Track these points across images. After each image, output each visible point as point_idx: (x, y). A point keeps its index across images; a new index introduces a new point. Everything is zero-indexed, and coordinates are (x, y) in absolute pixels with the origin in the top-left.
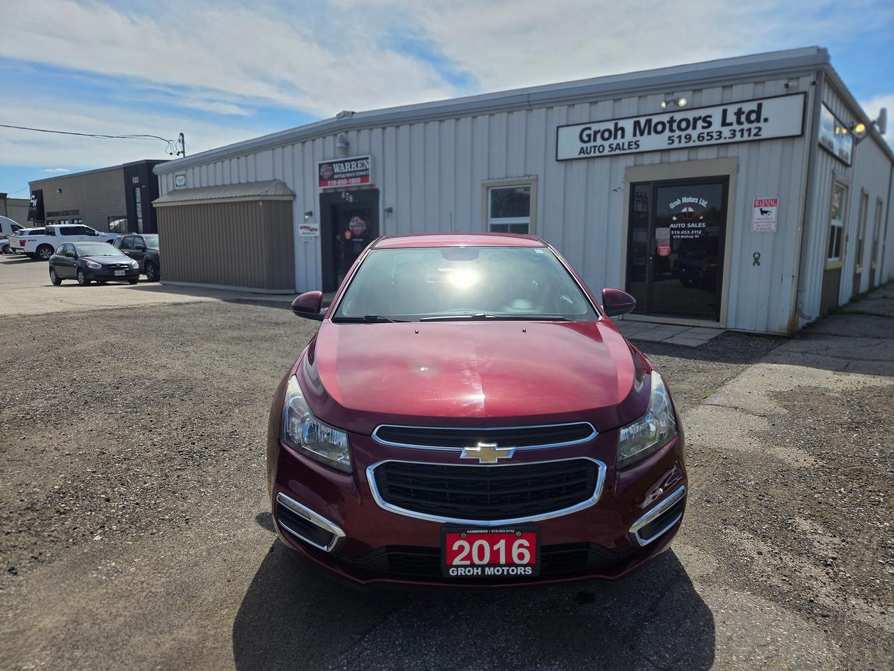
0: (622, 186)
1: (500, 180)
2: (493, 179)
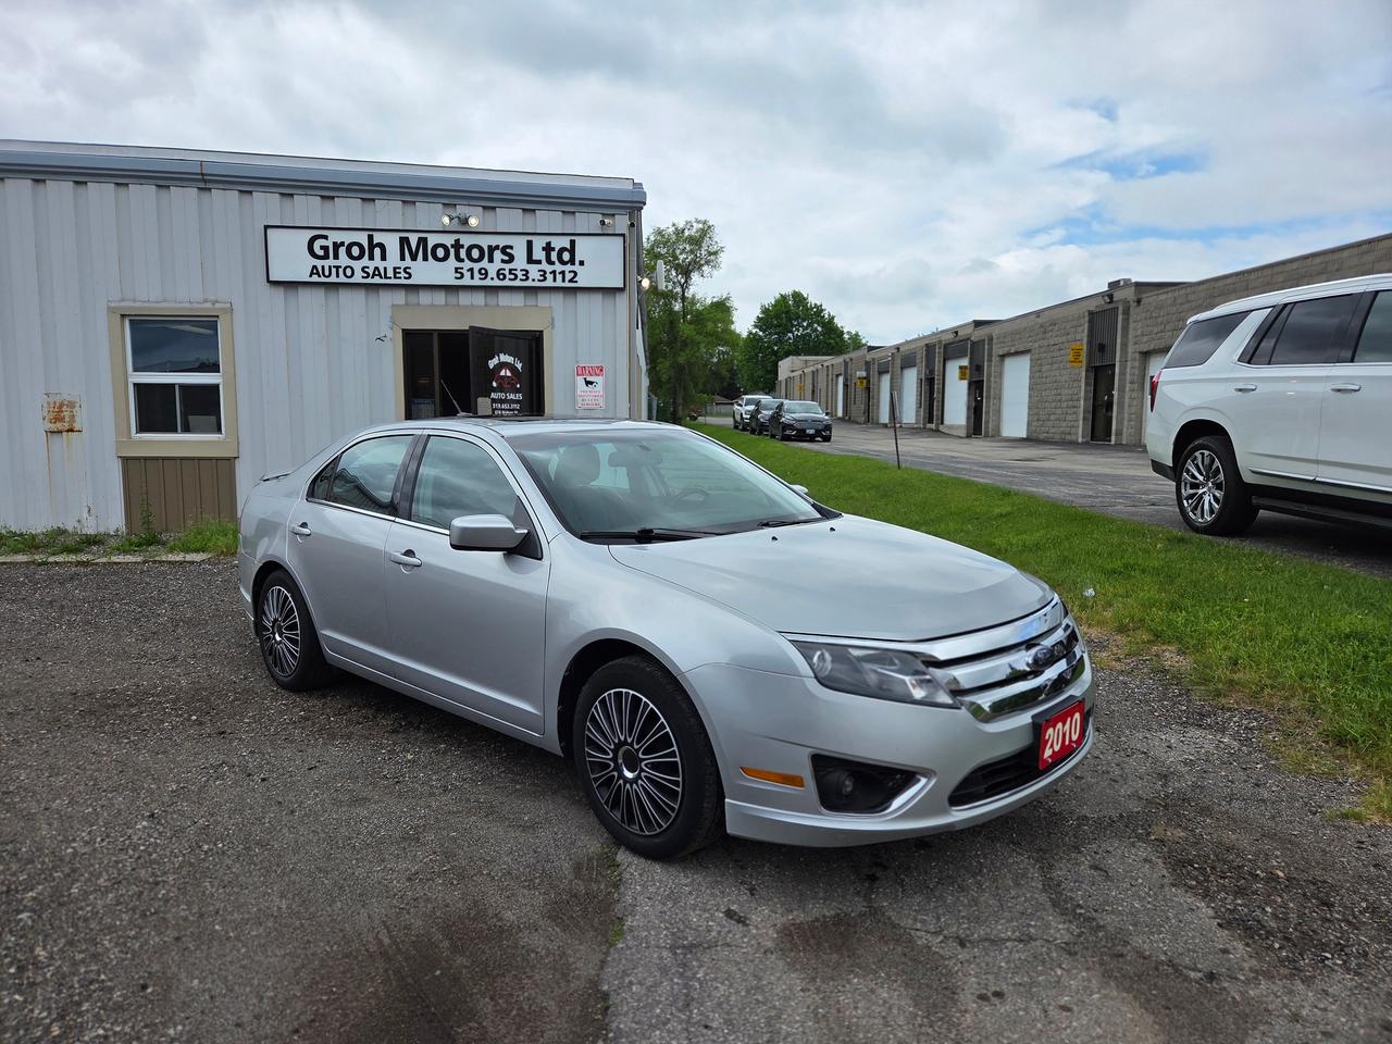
0: (389, 334)
1: (153, 305)
2: (135, 301)
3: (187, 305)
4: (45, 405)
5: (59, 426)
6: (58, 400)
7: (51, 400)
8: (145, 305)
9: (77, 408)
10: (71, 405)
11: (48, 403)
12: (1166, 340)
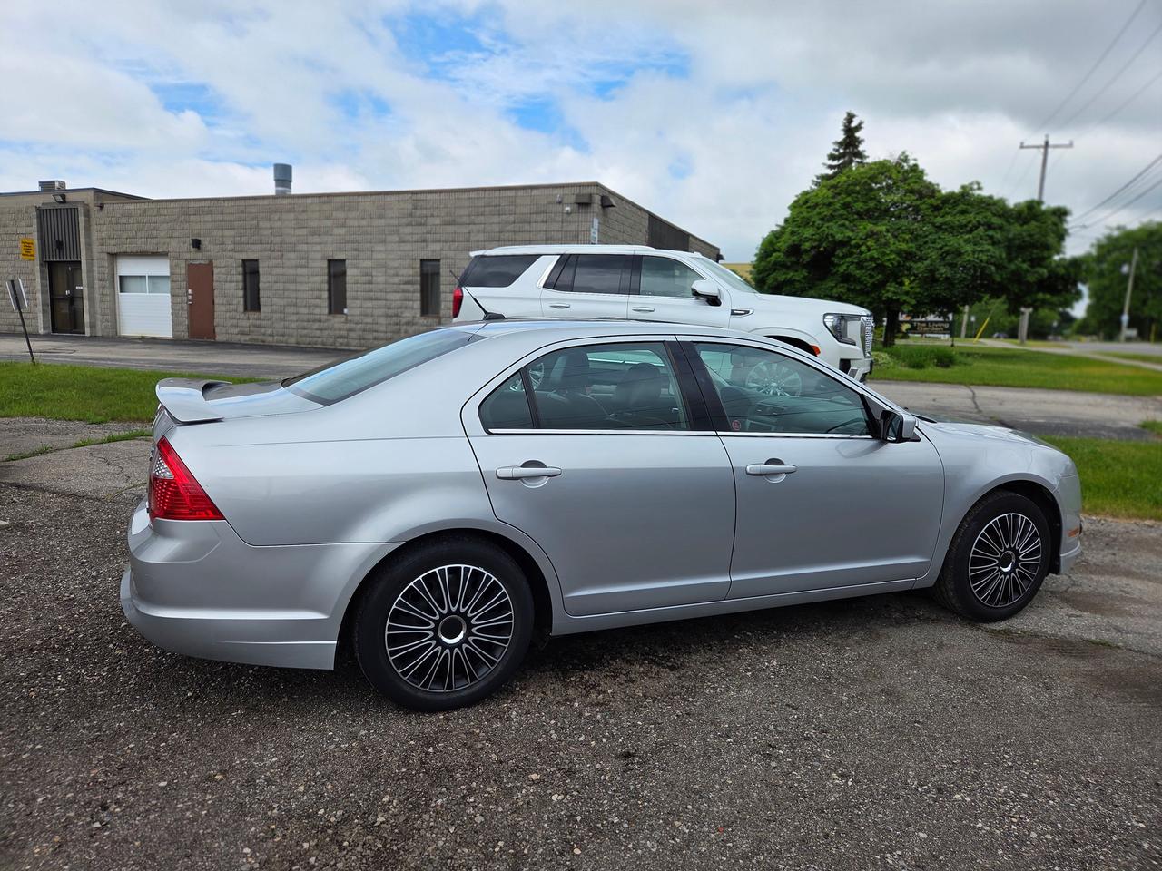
12: (140, 245)
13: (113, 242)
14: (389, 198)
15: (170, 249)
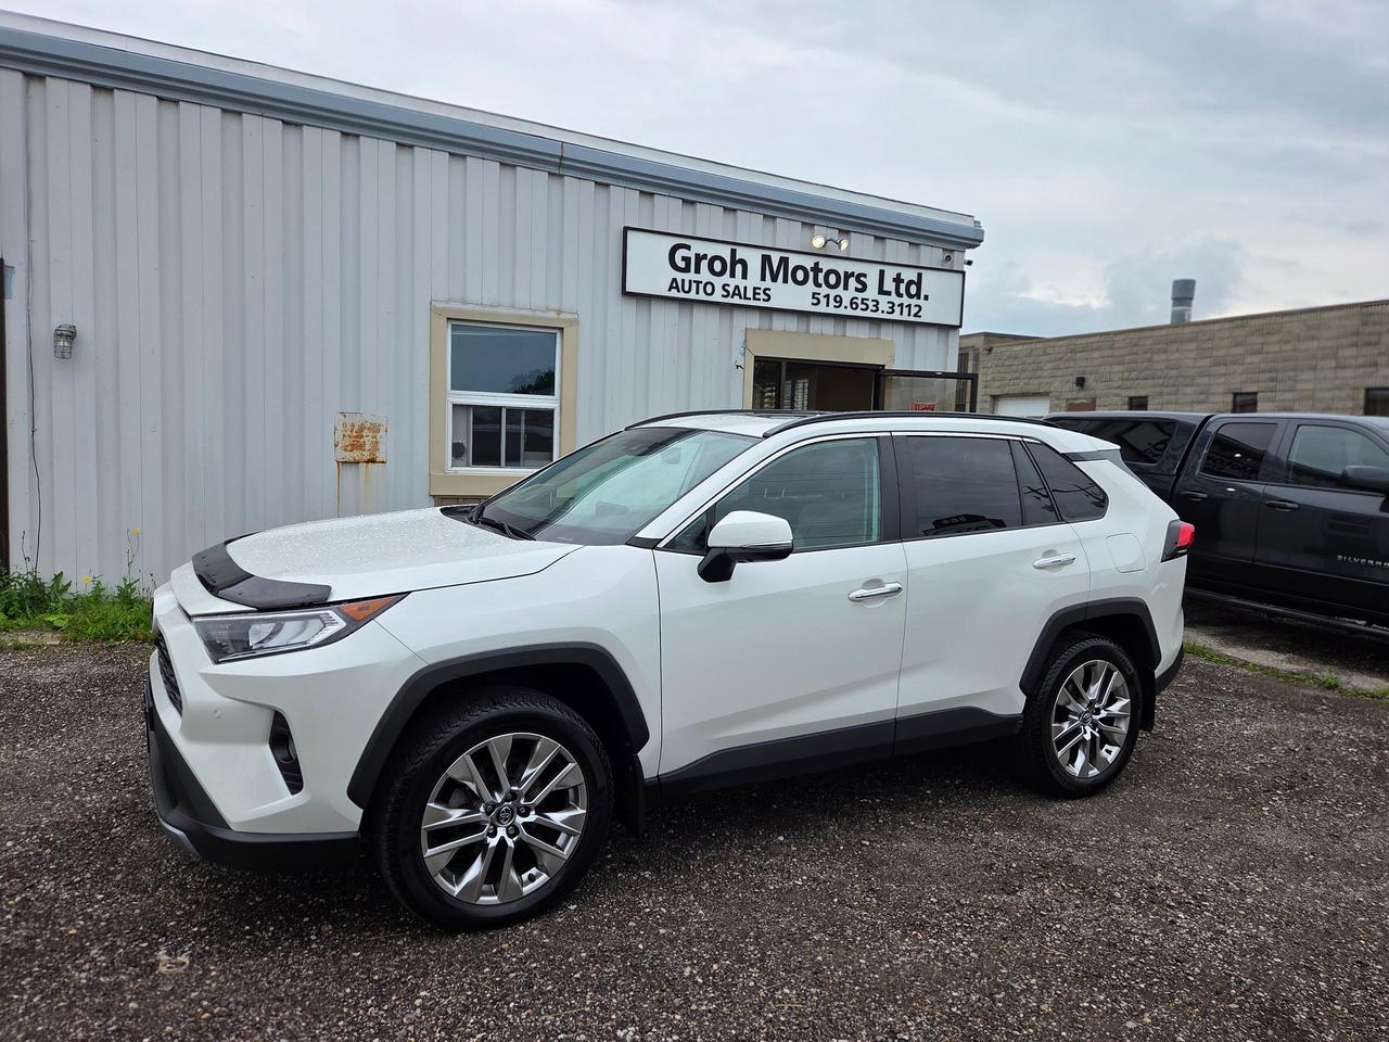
0: (741, 360)
1: (487, 309)
2: (464, 303)
3: (529, 313)
4: (340, 427)
5: (356, 455)
6: (358, 421)
7: (349, 421)
8: (478, 308)
9: (382, 433)
10: (375, 428)
11: (344, 425)
12: (1021, 386)
13: (996, 384)
14: (1326, 315)
15: (1052, 389)
